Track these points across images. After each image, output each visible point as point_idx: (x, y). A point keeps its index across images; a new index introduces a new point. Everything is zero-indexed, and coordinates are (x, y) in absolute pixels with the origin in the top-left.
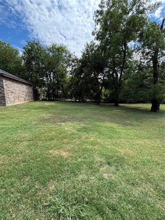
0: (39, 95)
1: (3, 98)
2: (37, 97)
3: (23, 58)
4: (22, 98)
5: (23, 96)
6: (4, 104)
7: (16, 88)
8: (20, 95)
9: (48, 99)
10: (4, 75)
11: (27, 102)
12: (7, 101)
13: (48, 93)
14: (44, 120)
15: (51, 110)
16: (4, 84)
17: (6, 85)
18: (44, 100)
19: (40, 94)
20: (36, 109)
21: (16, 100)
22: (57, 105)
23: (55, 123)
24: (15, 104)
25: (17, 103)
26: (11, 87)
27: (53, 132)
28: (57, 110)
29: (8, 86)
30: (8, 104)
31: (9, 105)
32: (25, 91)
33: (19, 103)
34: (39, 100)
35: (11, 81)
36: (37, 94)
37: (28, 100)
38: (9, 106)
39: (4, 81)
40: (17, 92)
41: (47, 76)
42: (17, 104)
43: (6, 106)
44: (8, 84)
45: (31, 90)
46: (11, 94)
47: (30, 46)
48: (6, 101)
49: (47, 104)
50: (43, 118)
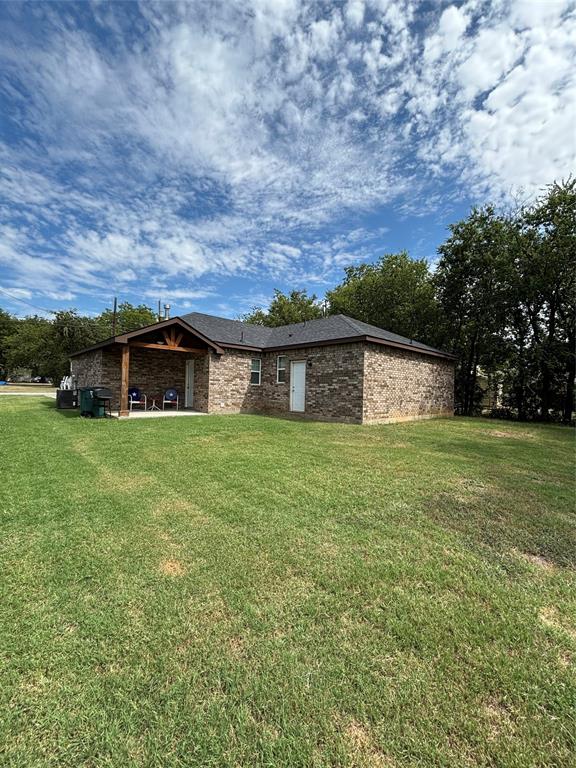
0: (480, 397)
1: (358, 402)
2: (472, 403)
3: (438, 281)
4: (413, 404)
5: (416, 397)
6: (358, 420)
7: (395, 373)
8: (407, 393)
9: (515, 412)
10: (368, 339)
11: (428, 417)
12: (366, 411)
13: (518, 390)
14: (442, 508)
15: (504, 464)
16: (366, 363)
17: (370, 365)
18: (497, 415)
19: (485, 392)
20: (442, 447)
21: (392, 410)
22: (549, 445)
23: (490, 541)
24: (387, 421)
25: (395, 417)
26: (383, 370)
27: (445, 600)
28: (536, 469)
29: (374, 369)
30: (369, 420)
31: (370, 422)
32: (427, 380)
33: (400, 420)
34: (479, 415)
35: (387, 354)
36: (472, 393)
37: (432, 411)
38: (367, 426)
39: (367, 354)
40: (400, 384)
41: (519, 322)
42: (393, 420)
43: (360, 424)
44: (375, 362)
45: (447, 377)
46: (379, 389)
47: (462, 237)
48: (364, 409)
49: (500, 432)
50: (441, 497)
